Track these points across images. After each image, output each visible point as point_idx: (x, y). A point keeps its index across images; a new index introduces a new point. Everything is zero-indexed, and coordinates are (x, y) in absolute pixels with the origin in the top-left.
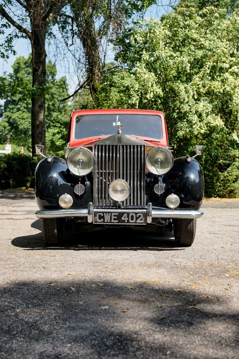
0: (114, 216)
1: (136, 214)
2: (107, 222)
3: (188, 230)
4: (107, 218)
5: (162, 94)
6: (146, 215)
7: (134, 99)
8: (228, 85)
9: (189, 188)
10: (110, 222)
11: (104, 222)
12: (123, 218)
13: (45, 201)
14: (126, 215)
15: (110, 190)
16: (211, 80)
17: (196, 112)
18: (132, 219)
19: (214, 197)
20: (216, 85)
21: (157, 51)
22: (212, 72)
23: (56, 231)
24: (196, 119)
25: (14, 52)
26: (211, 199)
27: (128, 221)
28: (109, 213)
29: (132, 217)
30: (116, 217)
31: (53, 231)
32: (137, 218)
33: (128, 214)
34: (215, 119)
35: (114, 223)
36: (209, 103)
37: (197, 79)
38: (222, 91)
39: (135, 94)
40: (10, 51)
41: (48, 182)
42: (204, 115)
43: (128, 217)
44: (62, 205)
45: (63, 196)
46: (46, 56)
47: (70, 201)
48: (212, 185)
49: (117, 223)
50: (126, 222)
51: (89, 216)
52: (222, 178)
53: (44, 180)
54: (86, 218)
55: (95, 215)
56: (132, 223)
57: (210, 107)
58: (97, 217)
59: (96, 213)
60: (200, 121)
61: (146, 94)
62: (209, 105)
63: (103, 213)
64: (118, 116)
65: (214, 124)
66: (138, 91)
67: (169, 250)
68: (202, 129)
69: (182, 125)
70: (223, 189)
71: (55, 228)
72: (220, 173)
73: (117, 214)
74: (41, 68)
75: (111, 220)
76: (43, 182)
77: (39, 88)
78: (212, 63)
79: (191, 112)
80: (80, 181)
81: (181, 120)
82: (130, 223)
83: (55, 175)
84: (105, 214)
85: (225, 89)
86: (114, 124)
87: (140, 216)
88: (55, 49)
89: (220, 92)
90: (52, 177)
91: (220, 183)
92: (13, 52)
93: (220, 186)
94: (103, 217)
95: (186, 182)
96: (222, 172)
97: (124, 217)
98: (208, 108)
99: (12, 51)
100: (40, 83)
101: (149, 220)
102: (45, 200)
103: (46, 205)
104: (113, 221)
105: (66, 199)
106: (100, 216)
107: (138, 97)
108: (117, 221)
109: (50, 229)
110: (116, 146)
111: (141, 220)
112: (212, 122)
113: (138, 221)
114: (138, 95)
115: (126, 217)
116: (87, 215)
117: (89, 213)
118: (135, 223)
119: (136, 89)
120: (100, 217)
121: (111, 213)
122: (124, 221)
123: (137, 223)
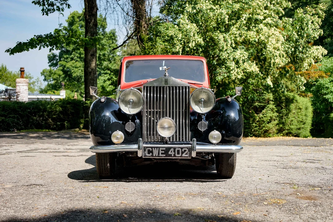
0: (162, 150)
1: (182, 148)
2: (156, 156)
3: (228, 164)
4: (155, 152)
5: (203, 43)
6: (191, 150)
7: (178, 47)
8: (262, 35)
9: (229, 125)
10: (158, 156)
11: (152, 156)
12: (170, 153)
13: (99, 138)
14: (172, 149)
15: (158, 127)
16: (247, 30)
17: (234, 59)
18: (178, 153)
19: (251, 137)
20: (252, 35)
21: (199, 5)
22: (248, 23)
23: (108, 165)
24: (233, 66)
25: (69, 5)
26: (248, 138)
28: (157, 148)
29: (178, 151)
30: (163, 152)
31: (106, 165)
32: (182, 153)
33: (175, 149)
34: (250, 66)
35: (162, 157)
36: (245, 51)
37: (234, 29)
38: (257, 40)
39: (179, 43)
40: (65, 5)
41: (101, 120)
42: (241, 62)
44: (114, 140)
45: (115, 133)
46: (97, 9)
47: (121, 138)
48: (248, 126)
49: (164, 157)
50: (173, 156)
51: (139, 151)
52: (258, 119)
53: (98, 118)
54: (137, 152)
55: (145, 150)
56: (178, 156)
57: (246, 54)
58: (147, 152)
59: (145, 148)
60: (237, 68)
61: (188, 43)
62: (245, 52)
63: (152, 148)
64: (164, 62)
65: (249, 70)
66: (181, 41)
67: (212, 181)
68: (239, 75)
69: (221, 71)
70: (259, 129)
71: (108, 161)
72: (256, 115)
73: (165, 149)
74: (93, 21)
75: (159, 154)
76: (97, 120)
77: (91, 39)
78: (248, 15)
79: (229, 59)
80: (130, 119)
81: (220, 66)
82: (176, 157)
83: (108, 114)
85: (260, 38)
86: (161, 68)
87: (185, 151)
88: (105, 4)
89: (255, 41)
90: (105, 116)
91: (256, 124)
92: (67, 6)
93: (256, 127)
94: (152, 152)
95: (227, 120)
96: (257, 114)
97: (170, 151)
98: (245, 55)
99: (66, 4)
100: (92, 34)
101: (194, 155)
102: (99, 136)
103: (100, 141)
104: (160, 155)
105: (118, 136)
106: (149, 150)
107: (181, 46)
108: (165, 155)
109: (103, 163)
110: (163, 87)
111: (186, 154)
112: (248, 68)
113: (184, 155)
114: (181, 44)
115: (173, 151)
116: (137, 150)
117: (139, 148)
118: (180, 157)
119: (180, 38)
120: (149, 152)
121: (159, 148)
122: (170, 155)
123: (183, 157)
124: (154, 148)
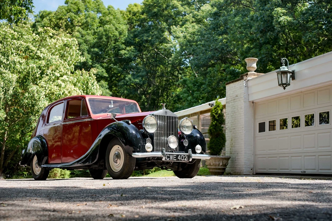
0: (175, 156)
1: (184, 155)
2: (171, 160)
4: (171, 158)
6: (189, 156)
10: (173, 160)
11: (170, 160)
12: (178, 158)
14: (180, 156)
18: (183, 159)
27: (181, 159)
28: (172, 154)
29: (183, 157)
30: (175, 157)
32: (185, 158)
33: (181, 155)
43: (181, 157)
44: (147, 149)
45: (147, 145)
47: (151, 148)
54: (162, 158)
59: (166, 155)
63: (169, 154)
64: (112, 101)
73: (176, 155)
75: (173, 159)
82: (181, 161)
87: (186, 157)
90: (132, 133)
101: (191, 160)
106: (168, 156)
108: (176, 160)
109: (132, 166)
111: (187, 159)
113: (185, 160)
116: (162, 156)
117: (163, 154)
121: (173, 155)
122: (179, 160)
124: (171, 154)
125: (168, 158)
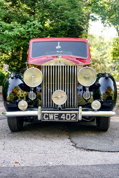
0: (56, 115)
1: (71, 114)
2: (51, 120)
4: (51, 117)
6: (78, 115)
10: (53, 120)
12: (62, 117)
14: (64, 115)
15: (53, 97)
18: (68, 118)
27: (65, 119)
28: (52, 113)
29: (68, 116)
30: (57, 117)
32: (71, 117)
33: (66, 114)
35: (56, 120)
44: (20, 107)
45: (21, 102)
47: (26, 105)
49: (58, 120)
50: (64, 119)
54: (37, 116)
56: (68, 120)
59: (43, 114)
63: (48, 113)
64: (59, 42)
73: (58, 114)
75: (53, 118)
84: (49, 114)
87: (73, 116)
94: (48, 117)
101: (80, 118)
103: (10, 107)
105: (23, 104)
111: (74, 118)
116: (37, 114)
118: (70, 120)
121: (54, 113)
122: (62, 119)
123: (72, 120)
124: (50, 113)
125: (46, 117)
